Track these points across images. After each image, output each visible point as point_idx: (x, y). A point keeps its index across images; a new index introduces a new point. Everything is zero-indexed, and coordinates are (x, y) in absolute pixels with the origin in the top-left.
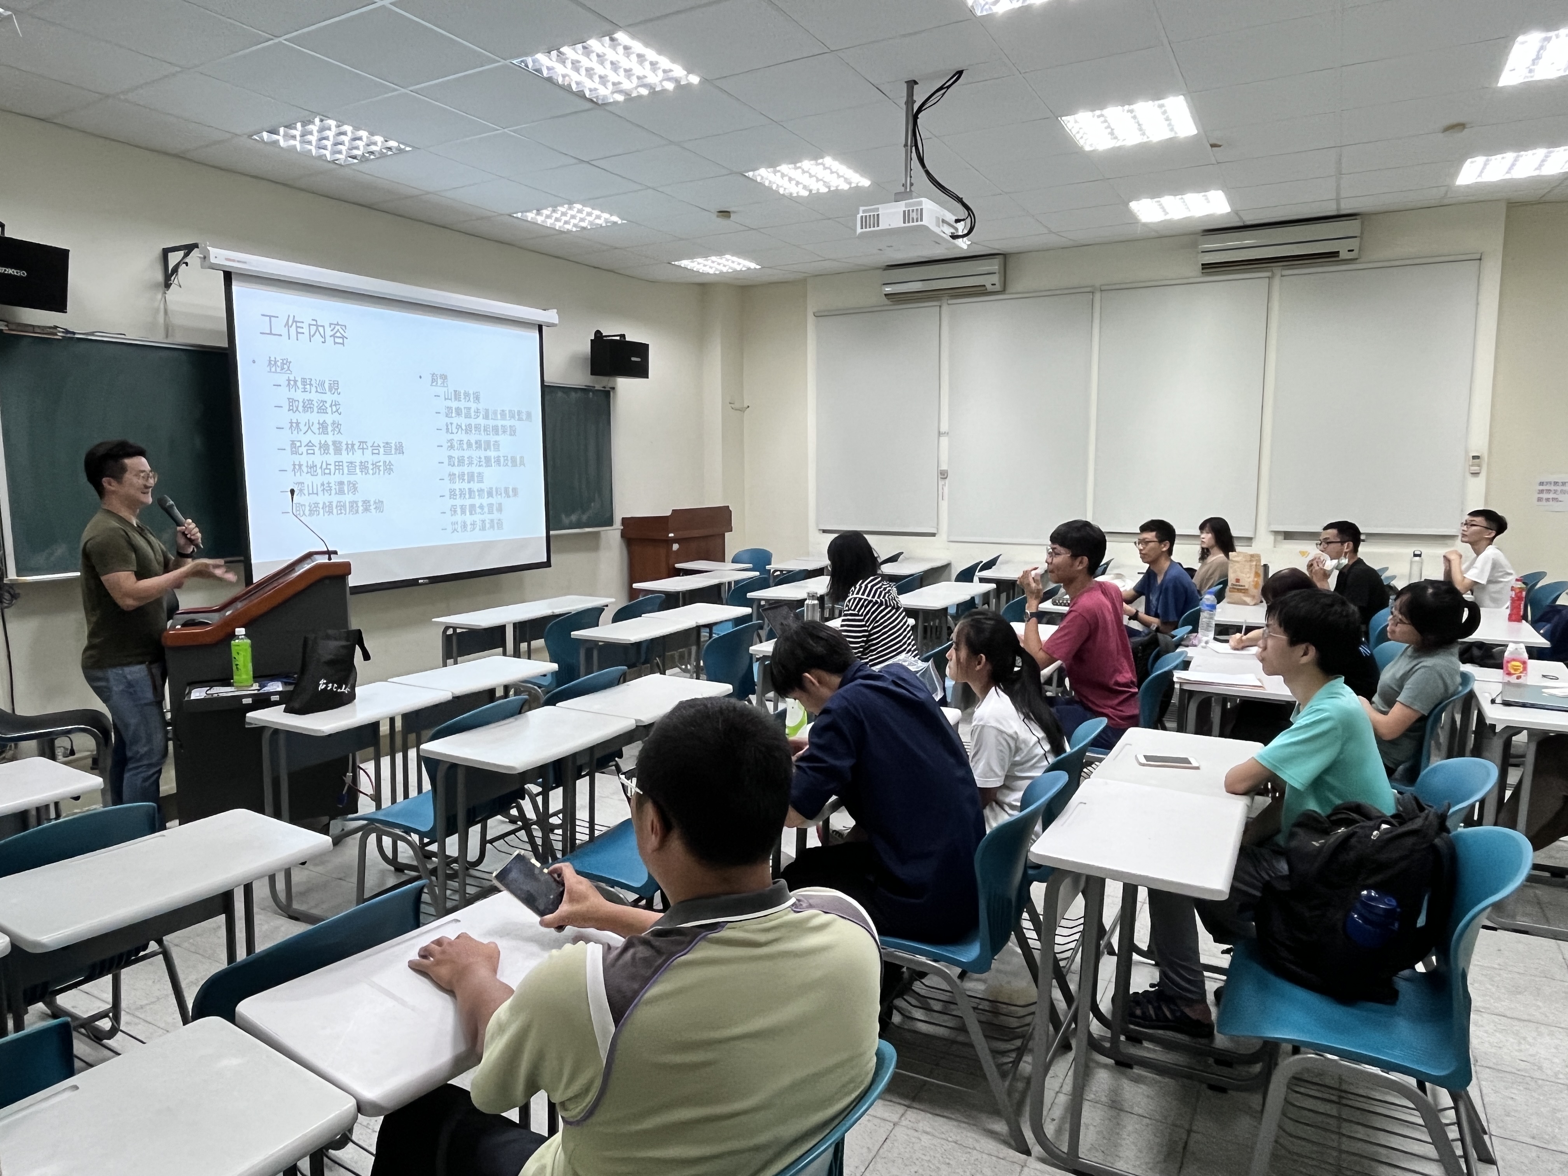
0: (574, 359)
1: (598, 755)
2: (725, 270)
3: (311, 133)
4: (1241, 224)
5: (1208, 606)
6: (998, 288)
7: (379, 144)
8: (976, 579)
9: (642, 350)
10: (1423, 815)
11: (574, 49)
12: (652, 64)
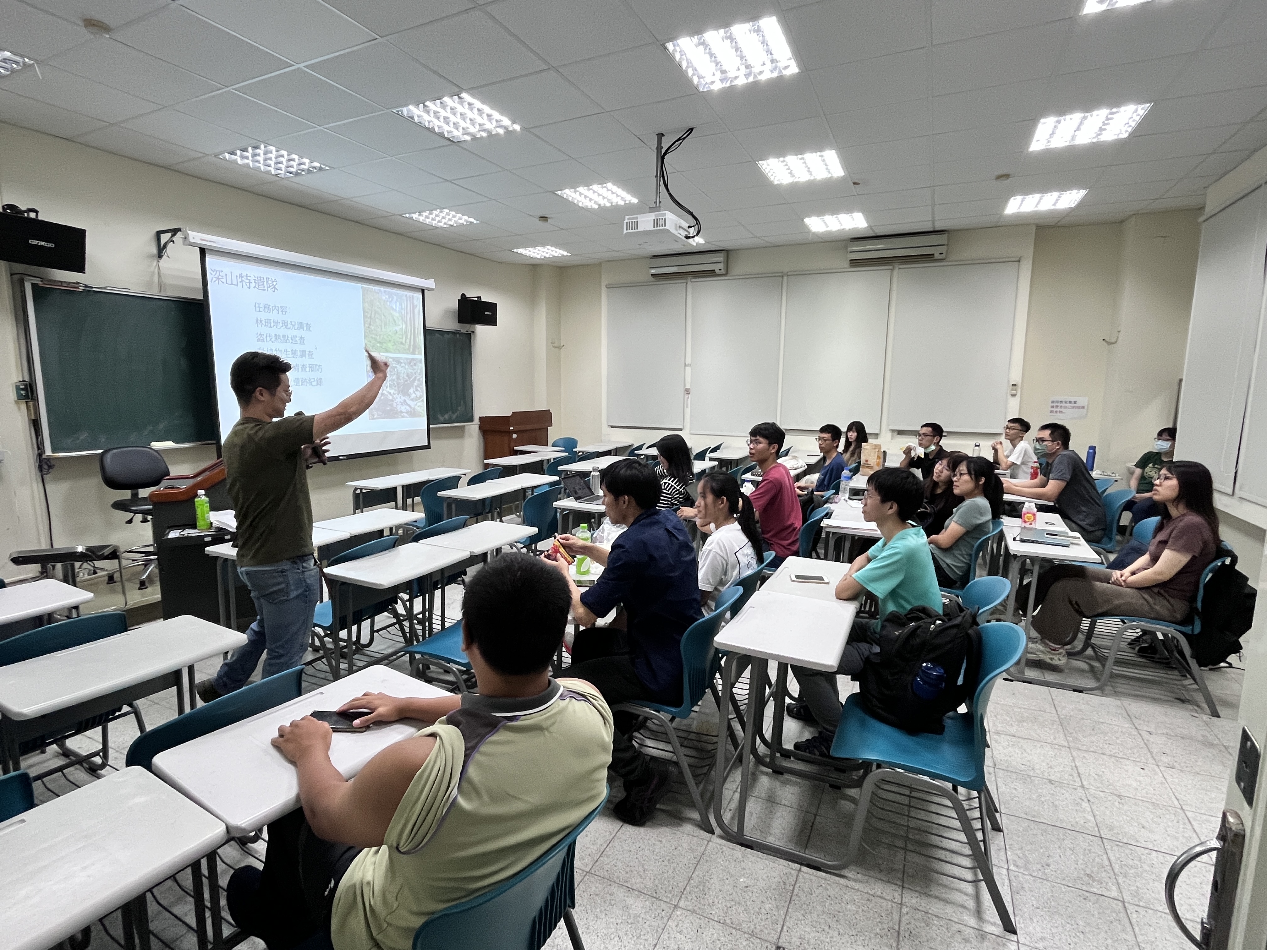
0: (447, 312)
1: (447, 574)
2: (547, 256)
3: (259, 155)
4: (874, 235)
5: (845, 477)
6: (723, 272)
7: (307, 164)
8: (707, 458)
9: (492, 307)
10: (962, 614)
11: (434, 104)
12: (488, 116)
